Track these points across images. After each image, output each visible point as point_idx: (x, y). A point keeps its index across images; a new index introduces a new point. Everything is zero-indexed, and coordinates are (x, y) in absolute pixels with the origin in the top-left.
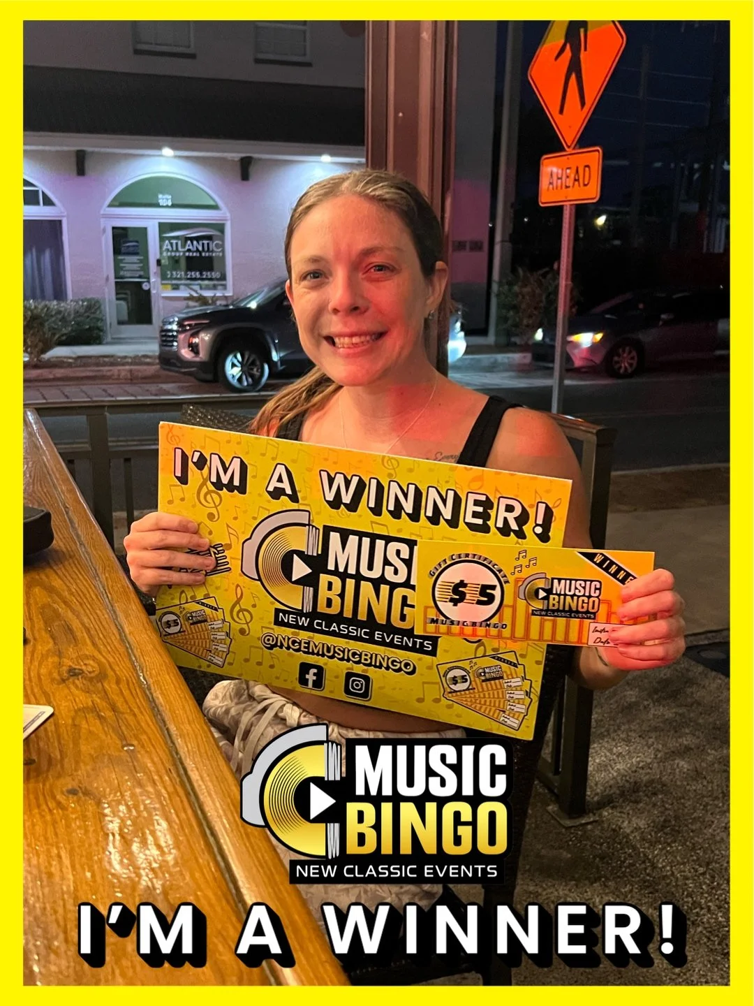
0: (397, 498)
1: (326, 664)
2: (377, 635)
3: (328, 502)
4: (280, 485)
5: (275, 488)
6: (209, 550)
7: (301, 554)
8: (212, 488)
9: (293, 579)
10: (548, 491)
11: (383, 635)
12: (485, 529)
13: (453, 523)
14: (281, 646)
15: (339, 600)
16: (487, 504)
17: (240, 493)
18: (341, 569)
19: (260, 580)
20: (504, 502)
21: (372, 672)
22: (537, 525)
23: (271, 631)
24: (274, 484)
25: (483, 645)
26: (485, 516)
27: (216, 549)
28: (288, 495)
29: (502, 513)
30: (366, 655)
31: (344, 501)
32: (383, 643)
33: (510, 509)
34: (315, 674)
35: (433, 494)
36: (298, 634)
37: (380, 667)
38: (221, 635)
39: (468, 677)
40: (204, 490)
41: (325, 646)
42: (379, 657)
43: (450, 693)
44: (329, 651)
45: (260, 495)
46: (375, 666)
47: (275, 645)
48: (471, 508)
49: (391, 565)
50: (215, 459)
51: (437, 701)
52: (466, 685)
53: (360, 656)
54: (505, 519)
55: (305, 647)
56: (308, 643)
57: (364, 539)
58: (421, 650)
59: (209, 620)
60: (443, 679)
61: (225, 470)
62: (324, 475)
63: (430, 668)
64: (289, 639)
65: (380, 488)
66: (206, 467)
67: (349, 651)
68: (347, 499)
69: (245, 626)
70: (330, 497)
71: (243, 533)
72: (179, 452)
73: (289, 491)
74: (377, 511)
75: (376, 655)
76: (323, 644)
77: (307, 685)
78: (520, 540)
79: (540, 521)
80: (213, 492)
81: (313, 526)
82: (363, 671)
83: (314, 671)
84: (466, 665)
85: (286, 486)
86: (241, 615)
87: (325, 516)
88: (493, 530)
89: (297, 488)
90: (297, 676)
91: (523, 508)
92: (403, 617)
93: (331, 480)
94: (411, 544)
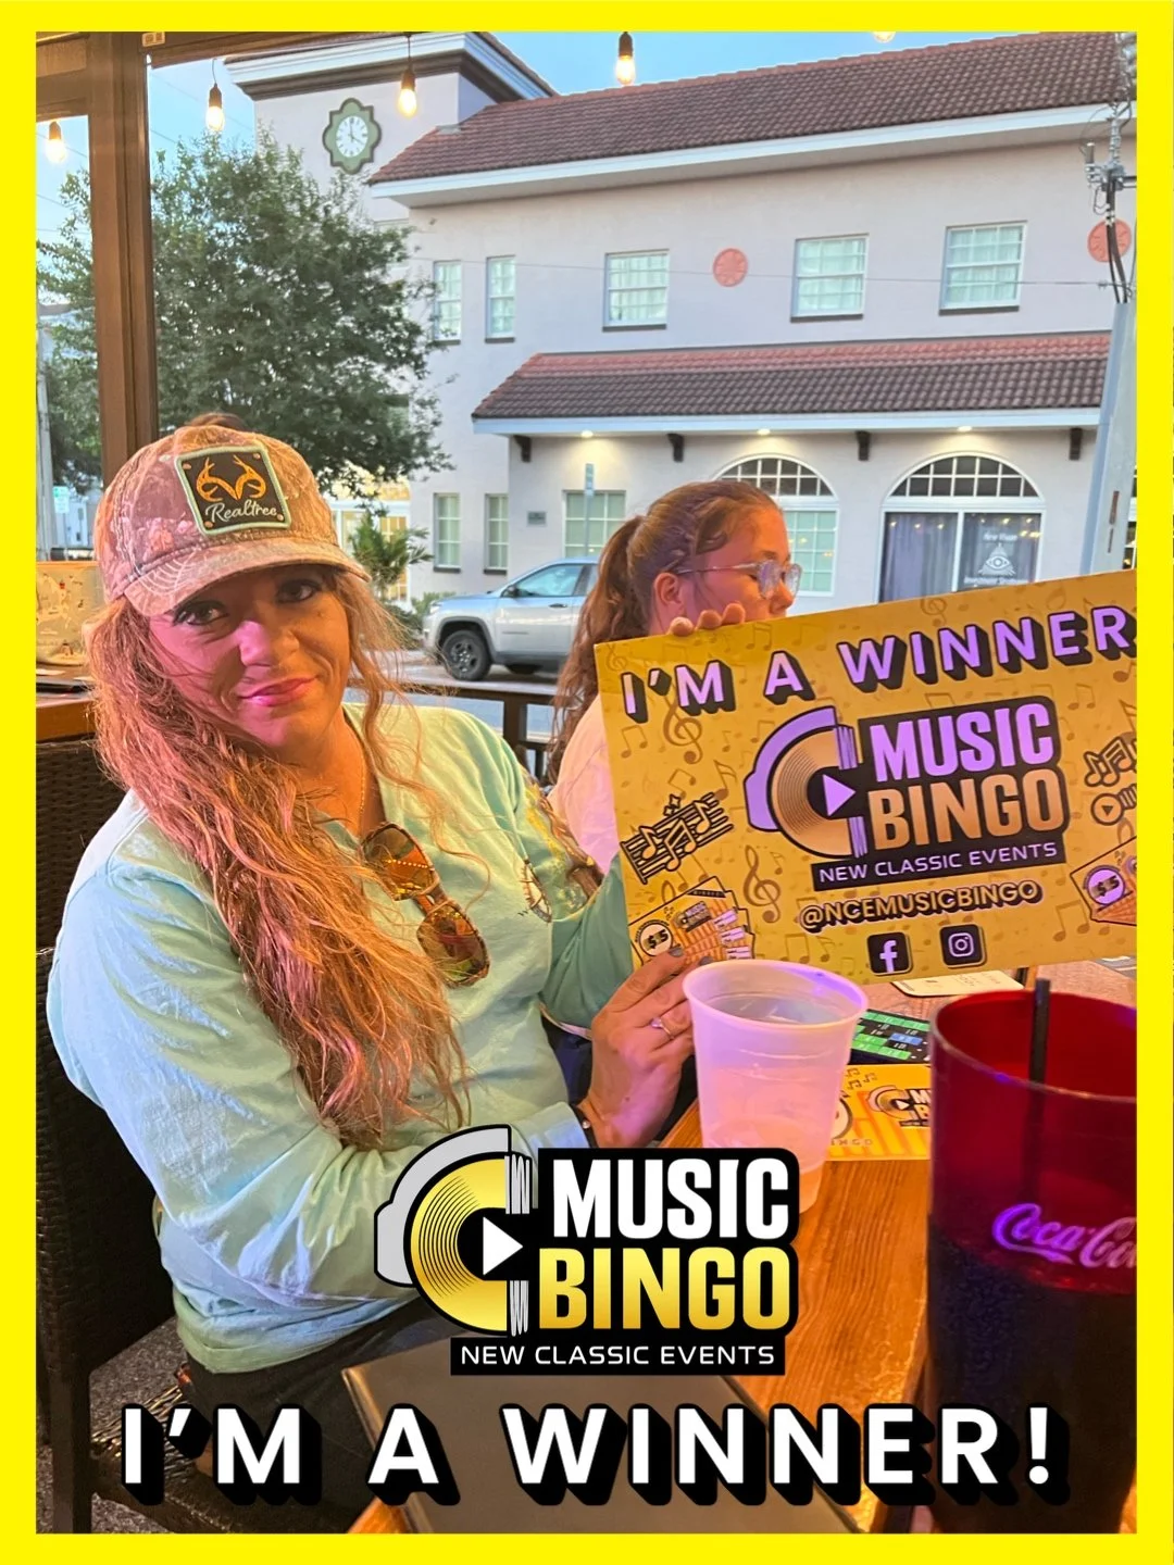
0: (954, 651)
1: (907, 927)
2: (973, 858)
4: (783, 682)
5: (777, 688)
6: (695, 808)
7: (833, 772)
8: (683, 715)
9: (830, 813)
11: (981, 855)
12: (1084, 658)
13: (1040, 663)
14: (833, 922)
15: (904, 823)
16: (1078, 623)
17: (726, 710)
18: (898, 776)
19: (780, 829)
20: (1099, 615)
21: (978, 917)
23: (813, 903)
24: (775, 682)
25: (1128, 823)
26: (1080, 640)
27: (705, 802)
29: (1102, 630)
30: (964, 893)
31: (880, 677)
32: (984, 867)
33: (1109, 621)
34: (893, 949)
35: (1002, 630)
36: (853, 894)
37: (989, 904)
38: (738, 933)
39: (1118, 878)
40: (674, 722)
41: (900, 899)
42: (984, 891)
43: (1100, 910)
44: (906, 906)
45: (757, 705)
46: (982, 906)
47: (824, 923)
48: (1059, 635)
49: (968, 747)
50: (682, 671)
51: (1084, 929)
52: (1119, 891)
53: (955, 897)
54: (1108, 636)
55: (870, 911)
56: (873, 903)
57: (921, 722)
58: (1043, 860)
59: (713, 915)
60: (1084, 892)
61: (699, 683)
62: (844, 648)
63: (1061, 882)
64: (842, 905)
65: (926, 643)
66: (672, 690)
67: (937, 895)
68: (883, 673)
69: (772, 908)
70: (859, 677)
71: (741, 766)
72: (628, 679)
73: (798, 687)
74: (930, 677)
75: (979, 888)
76: (896, 897)
77: (885, 970)
80: (687, 720)
81: (843, 726)
82: (970, 918)
83: (893, 943)
84: (1111, 860)
85: (792, 680)
86: (761, 891)
87: (858, 707)
88: (1096, 656)
89: (809, 679)
90: (867, 960)
91: (1126, 614)
92: (1004, 819)
93: (855, 653)
94: (989, 709)
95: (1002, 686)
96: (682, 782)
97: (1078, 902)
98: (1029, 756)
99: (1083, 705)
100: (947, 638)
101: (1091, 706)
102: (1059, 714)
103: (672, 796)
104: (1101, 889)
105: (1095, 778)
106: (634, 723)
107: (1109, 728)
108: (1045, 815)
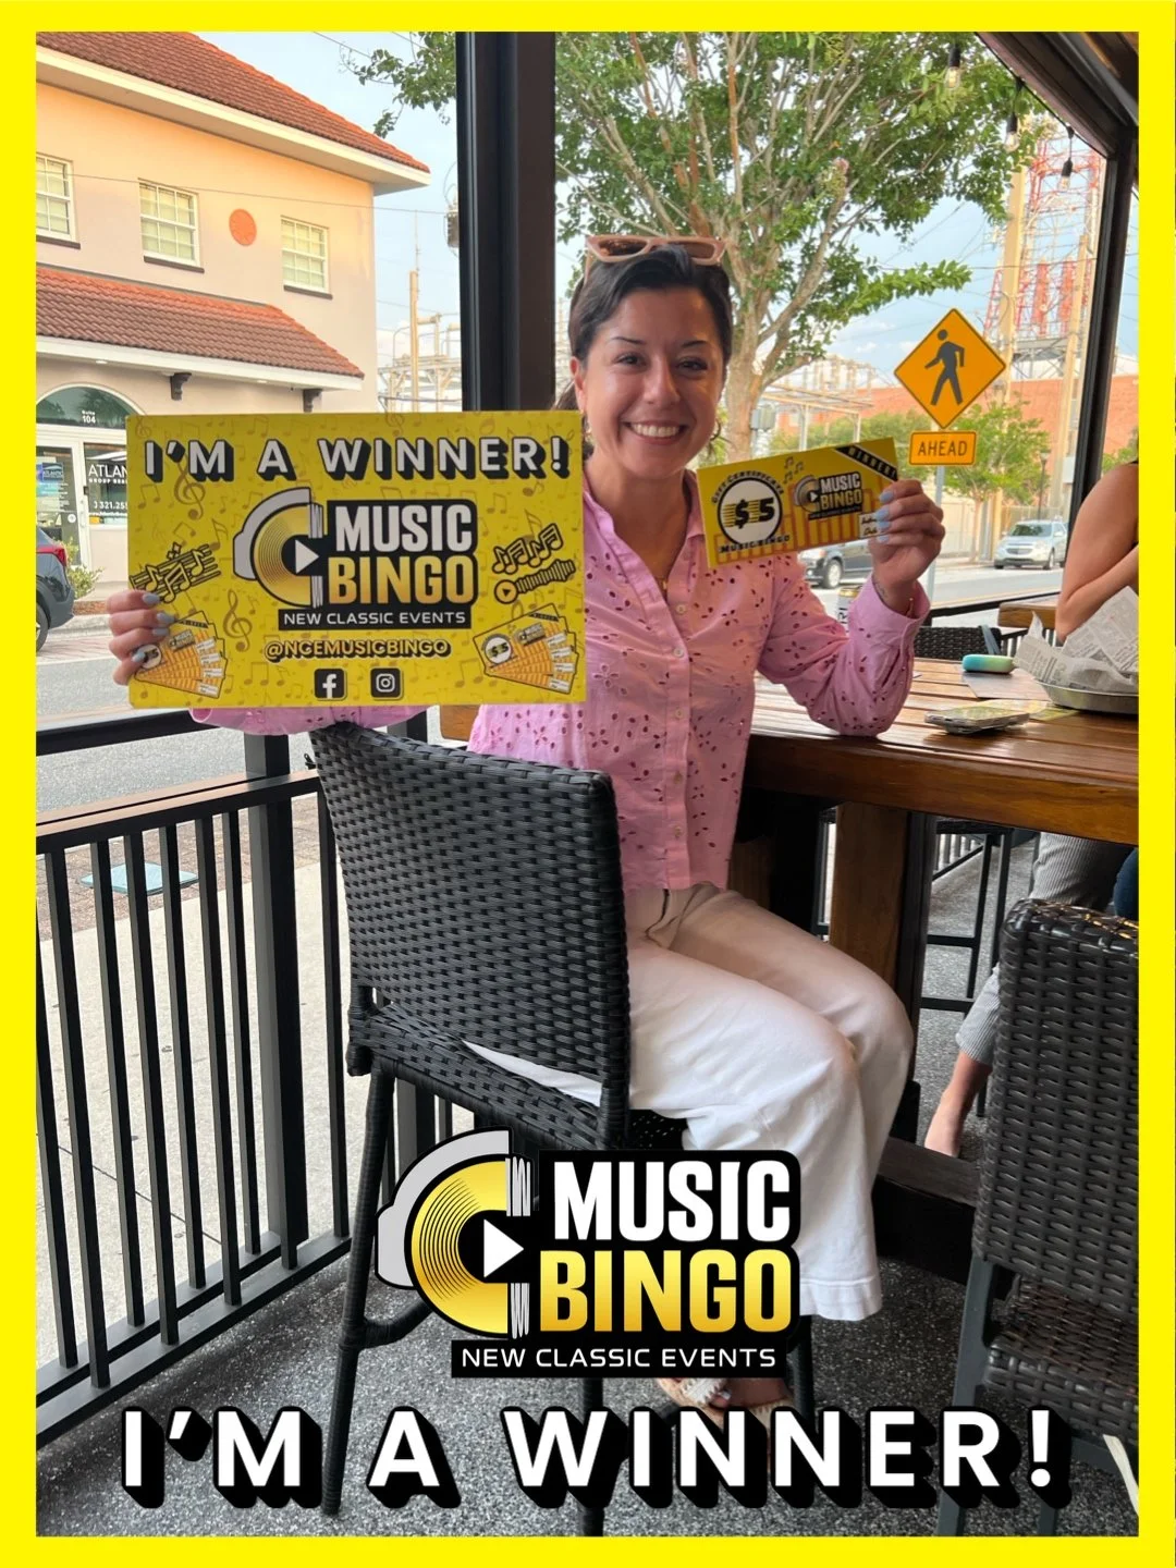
0: (406, 458)
1: (346, 665)
2: (402, 618)
3: (331, 474)
4: (273, 464)
5: (268, 468)
6: (192, 555)
7: (304, 539)
8: (191, 480)
9: (298, 570)
10: (559, 424)
11: (408, 616)
12: (503, 474)
13: (469, 473)
14: (290, 656)
15: (354, 585)
16: (501, 448)
17: (226, 480)
18: (353, 548)
19: (257, 579)
20: (518, 443)
21: (400, 663)
22: (554, 461)
23: (276, 639)
24: (266, 463)
25: (519, 603)
26: (501, 461)
27: (201, 551)
28: (284, 474)
29: (518, 455)
30: (392, 644)
31: (348, 470)
32: (410, 626)
33: (525, 448)
34: (334, 681)
35: (444, 446)
36: (309, 635)
37: (410, 654)
38: (214, 657)
39: (508, 644)
40: (183, 485)
41: (343, 643)
42: (407, 644)
43: (492, 667)
44: (347, 649)
45: (250, 479)
46: (404, 655)
47: (283, 655)
48: (486, 454)
49: (408, 532)
50: (194, 446)
51: (478, 680)
52: (508, 653)
53: (385, 646)
54: (522, 461)
55: (319, 650)
56: (322, 644)
57: (375, 508)
58: (454, 625)
59: (197, 641)
60: (482, 653)
61: (207, 456)
62: (323, 444)
63: (465, 643)
64: (298, 643)
65: (386, 449)
66: (184, 459)
67: (372, 643)
68: (350, 466)
69: (244, 640)
70: (332, 467)
71: (233, 526)
72: (150, 447)
73: (284, 469)
74: (386, 474)
75: (404, 641)
76: (341, 642)
77: (325, 695)
78: (541, 481)
79: (557, 457)
80: (194, 484)
81: (315, 504)
82: (391, 663)
83: (334, 676)
84: (503, 631)
85: (280, 463)
86: (237, 627)
87: (328, 490)
88: (512, 473)
89: (293, 464)
90: (312, 686)
91: (538, 445)
92: (429, 590)
93: (331, 449)
94: (427, 504)
95: (439, 487)
96: (184, 533)
97: (474, 660)
98: (453, 545)
99: (497, 512)
100: (401, 444)
101: (503, 512)
102: (479, 515)
103: (175, 544)
104: (495, 652)
105: (500, 567)
106: (150, 481)
107: (515, 530)
108: (460, 591)
